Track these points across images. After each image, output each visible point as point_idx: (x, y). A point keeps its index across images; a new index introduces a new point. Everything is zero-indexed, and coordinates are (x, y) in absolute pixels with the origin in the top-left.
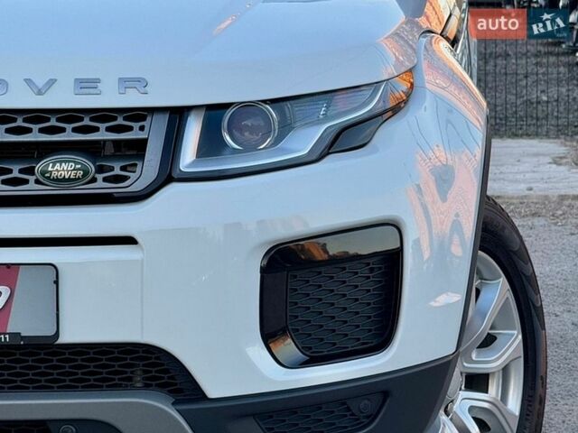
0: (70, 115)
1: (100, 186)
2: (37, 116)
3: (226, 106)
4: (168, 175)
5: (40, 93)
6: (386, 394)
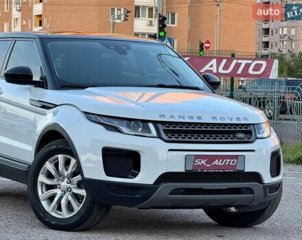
0: (237, 125)
1: (246, 140)
2: (232, 125)
4: (256, 138)
5: (231, 120)
6: (280, 184)
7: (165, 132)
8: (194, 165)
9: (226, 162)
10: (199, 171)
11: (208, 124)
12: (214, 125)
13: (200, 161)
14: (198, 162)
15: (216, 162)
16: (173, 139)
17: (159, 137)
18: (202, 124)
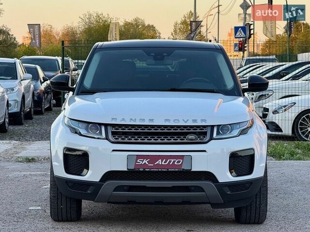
0: (191, 127)
1: (199, 140)
2: (185, 127)
3: (220, 125)
4: (212, 138)
5: (186, 122)
6: (251, 183)
7: (112, 134)
8: (135, 165)
9: (170, 161)
10: (141, 170)
11: (159, 126)
12: (166, 127)
13: (143, 161)
14: (140, 162)
15: (159, 162)
16: (120, 140)
17: (107, 138)
18: (153, 126)
